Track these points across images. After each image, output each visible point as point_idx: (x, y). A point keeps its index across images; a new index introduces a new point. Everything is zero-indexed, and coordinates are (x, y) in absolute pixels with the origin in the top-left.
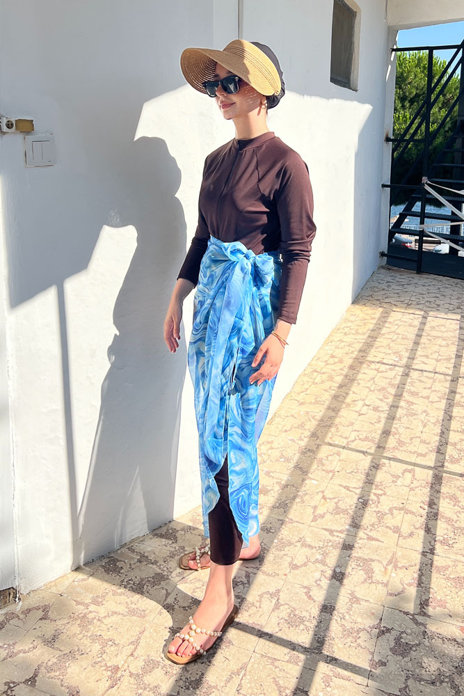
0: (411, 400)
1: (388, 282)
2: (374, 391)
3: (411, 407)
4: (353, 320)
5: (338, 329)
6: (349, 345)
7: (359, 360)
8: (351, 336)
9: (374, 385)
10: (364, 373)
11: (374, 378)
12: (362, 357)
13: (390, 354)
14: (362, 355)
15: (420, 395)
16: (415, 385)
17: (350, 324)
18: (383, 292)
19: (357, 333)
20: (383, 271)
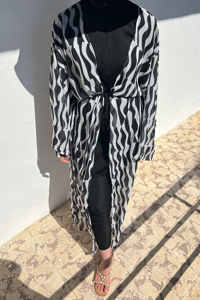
0: (152, 229)
2: (136, 207)
3: (147, 237)
5: (167, 135)
6: (161, 153)
7: (155, 171)
8: (171, 144)
9: (141, 201)
10: (146, 185)
11: (148, 193)
12: (160, 167)
13: (180, 169)
14: (161, 164)
15: (165, 224)
16: (171, 210)
17: (179, 132)
19: (177, 142)
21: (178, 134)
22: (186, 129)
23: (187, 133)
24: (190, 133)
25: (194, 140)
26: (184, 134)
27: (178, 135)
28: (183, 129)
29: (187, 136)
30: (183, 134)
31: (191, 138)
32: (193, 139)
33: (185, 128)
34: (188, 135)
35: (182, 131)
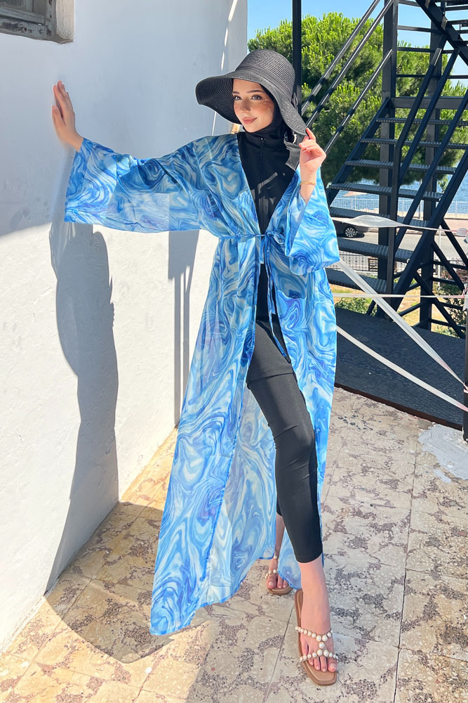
21: (19, 678)
22: (54, 635)
23: (60, 659)
24: (73, 648)
25: (89, 686)
26: (47, 670)
27: (20, 684)
28: (40, 641)
29: (58, 671)
30: (39, 669)
31: (76, 678)
32: (86, 680)
33: (48, 630)
34: (65, 664)
35: (36, 651)
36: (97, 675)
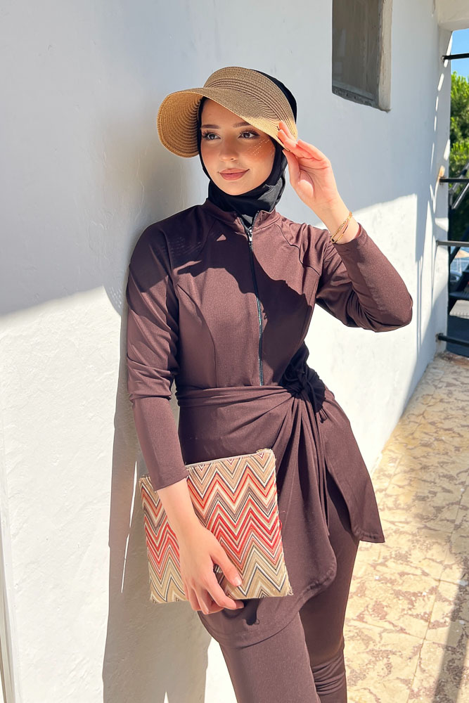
1: (449, 385)
2: (418, 695)
4: (392, 472)
7: (397, 588)
9: (418, 673)
10: (402, 630)
11: (420, 647)
12: (402, 574)
13: (450, 567)
14: (401, 568)
18: (441, 407)
19: (397, 507)
20: (442, 363)
22: (395, 475)
25: (430, 493)
26: (400, 486)
36: (432, 490)
